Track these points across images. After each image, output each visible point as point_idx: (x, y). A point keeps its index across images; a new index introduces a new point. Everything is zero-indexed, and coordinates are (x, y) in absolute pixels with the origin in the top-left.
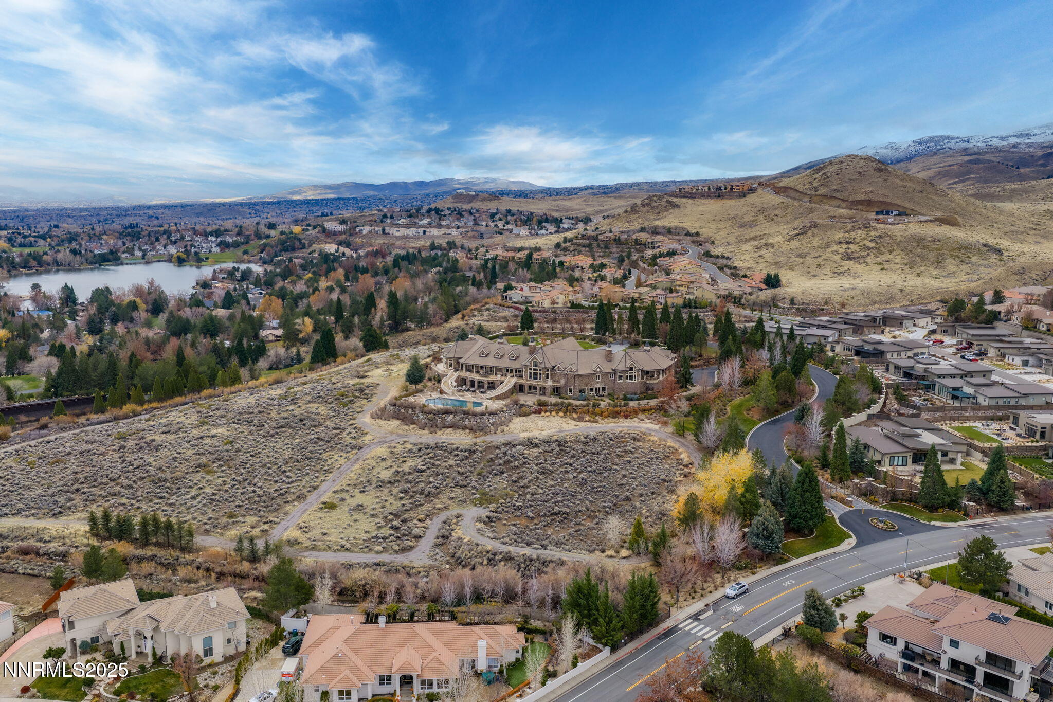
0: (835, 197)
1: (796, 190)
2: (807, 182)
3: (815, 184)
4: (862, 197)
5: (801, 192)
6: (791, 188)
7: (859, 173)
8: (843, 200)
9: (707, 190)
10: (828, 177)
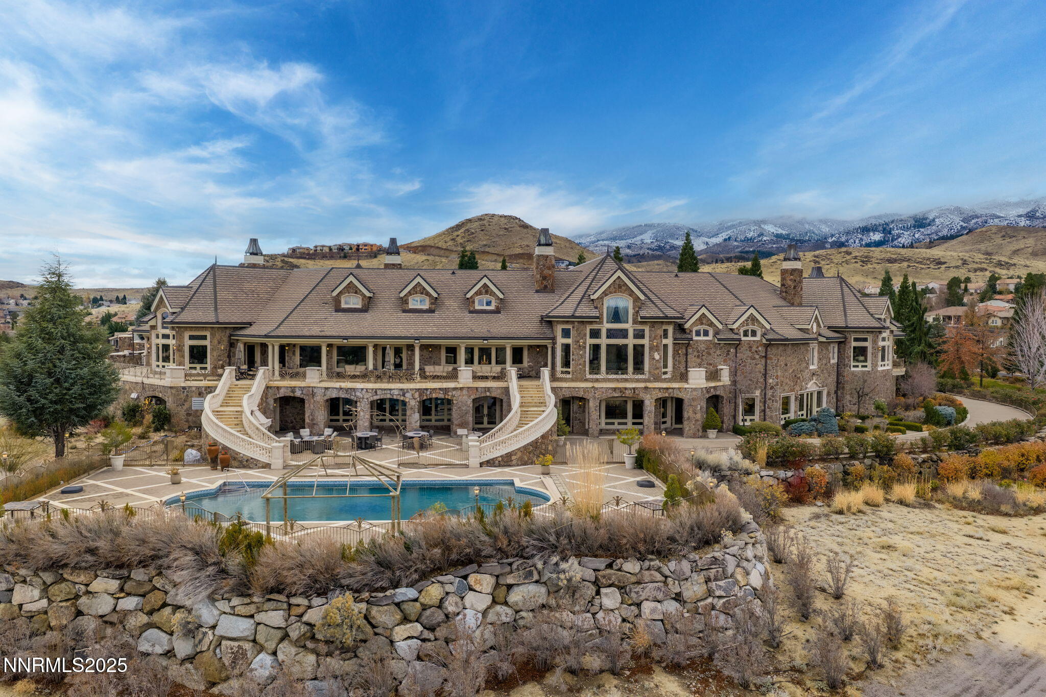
0: (488, 252)
1: (438, 248)
2: (448, 239)
3: (459, 240)
4: (518, 251)
5: (445, 249)
6: (432, 247)
7: (506, 229)
8: (498, 255)
9: (328, 251)
10: (473, 233)
